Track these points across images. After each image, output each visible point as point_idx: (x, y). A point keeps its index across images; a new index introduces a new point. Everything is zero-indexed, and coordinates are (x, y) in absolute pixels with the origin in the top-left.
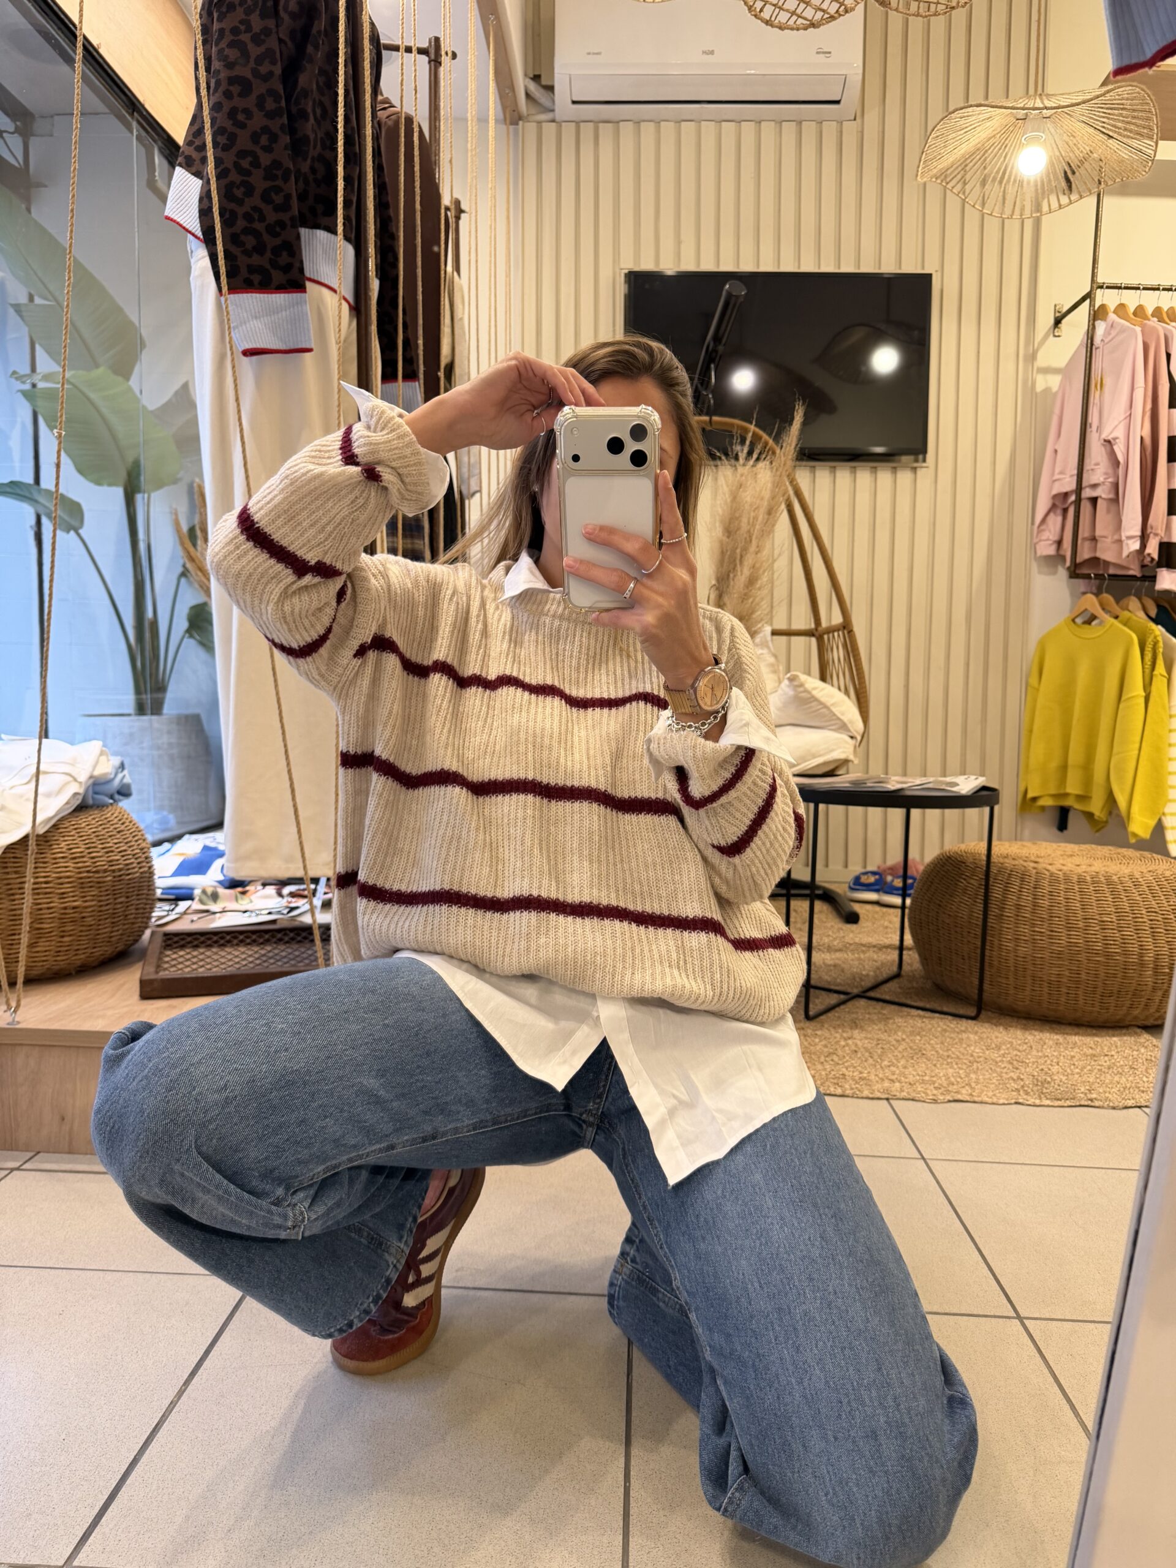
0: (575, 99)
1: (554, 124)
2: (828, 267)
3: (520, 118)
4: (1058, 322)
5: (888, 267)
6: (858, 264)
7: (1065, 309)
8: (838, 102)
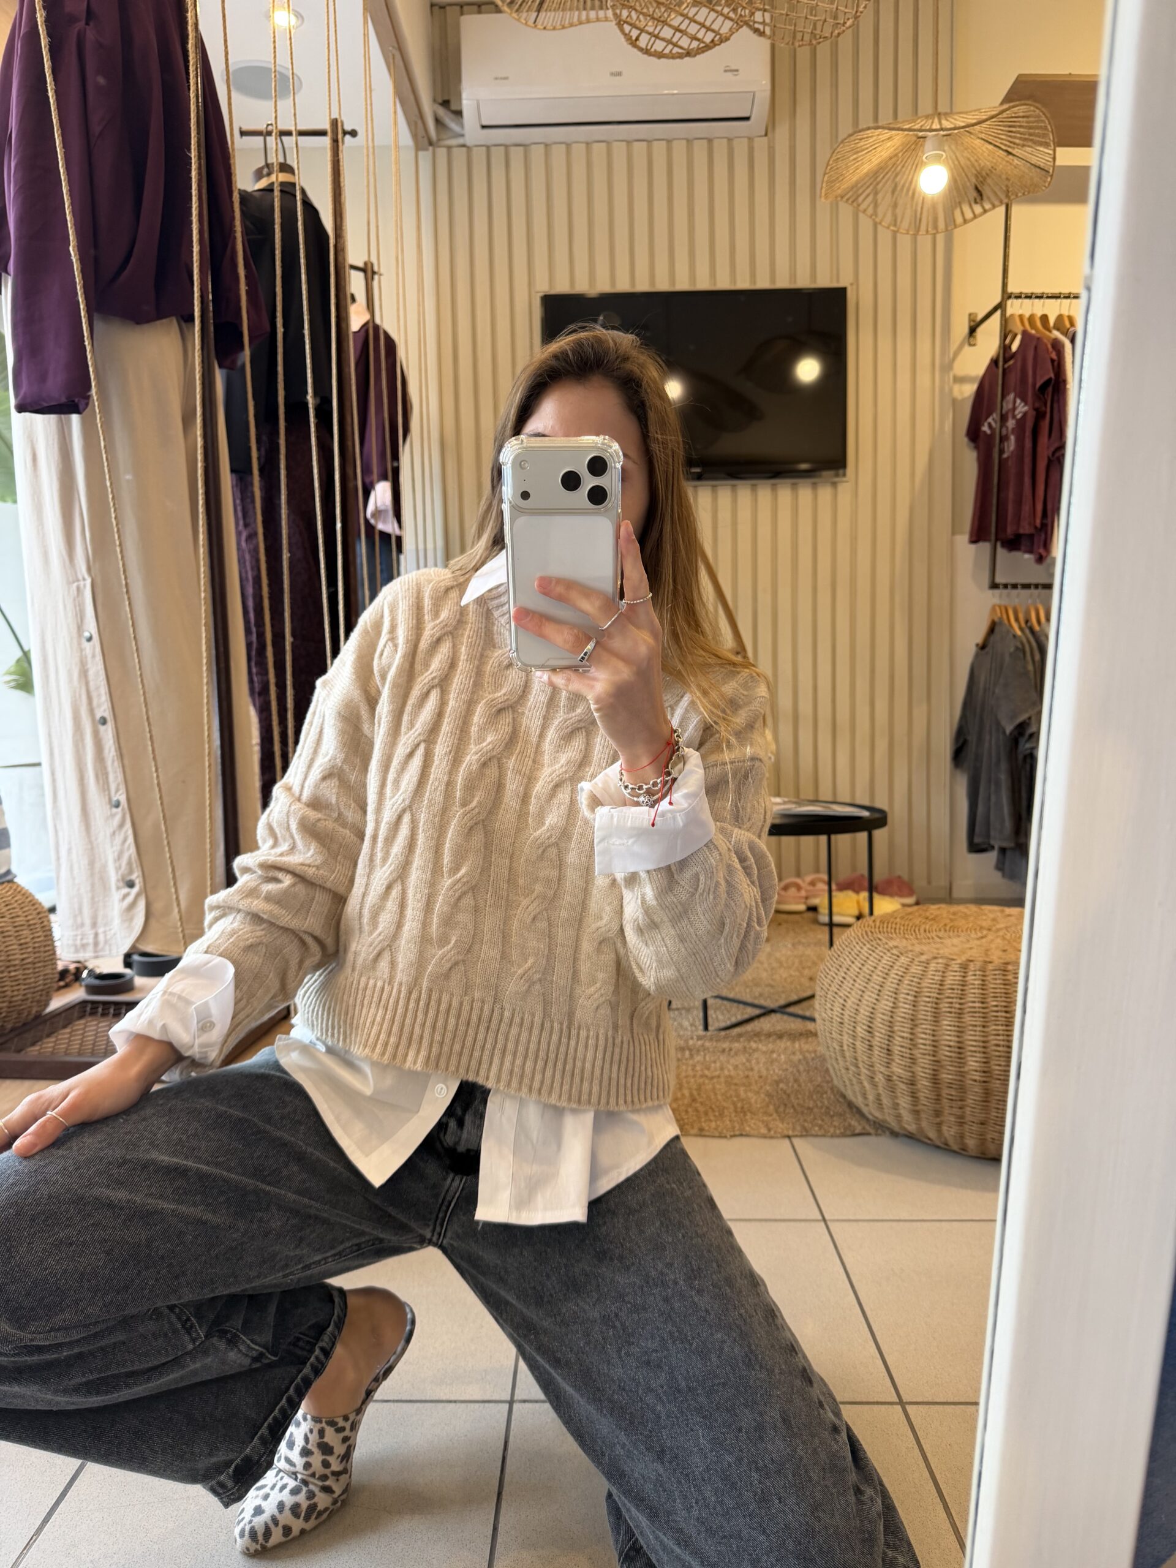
0: (484, 123)
1: (464, 149)
2: (743, 284)
3: (431, 143)
4: (972, 331)
5: (803, 282)
6: (773, 279)
7: (980, 317)
8: (747, 119)
